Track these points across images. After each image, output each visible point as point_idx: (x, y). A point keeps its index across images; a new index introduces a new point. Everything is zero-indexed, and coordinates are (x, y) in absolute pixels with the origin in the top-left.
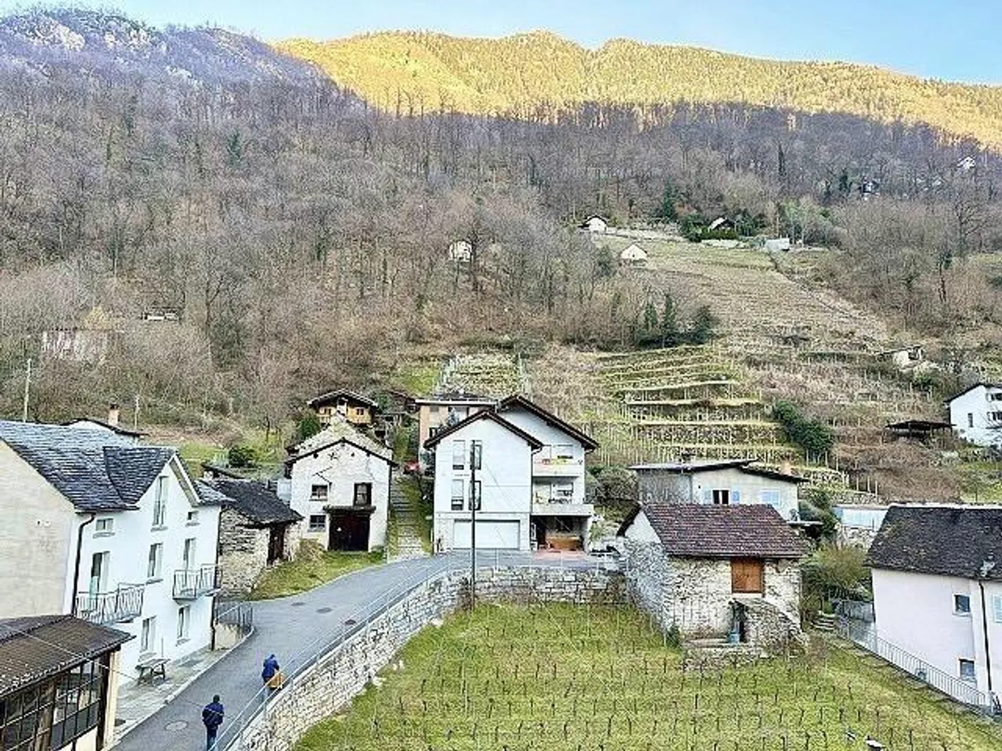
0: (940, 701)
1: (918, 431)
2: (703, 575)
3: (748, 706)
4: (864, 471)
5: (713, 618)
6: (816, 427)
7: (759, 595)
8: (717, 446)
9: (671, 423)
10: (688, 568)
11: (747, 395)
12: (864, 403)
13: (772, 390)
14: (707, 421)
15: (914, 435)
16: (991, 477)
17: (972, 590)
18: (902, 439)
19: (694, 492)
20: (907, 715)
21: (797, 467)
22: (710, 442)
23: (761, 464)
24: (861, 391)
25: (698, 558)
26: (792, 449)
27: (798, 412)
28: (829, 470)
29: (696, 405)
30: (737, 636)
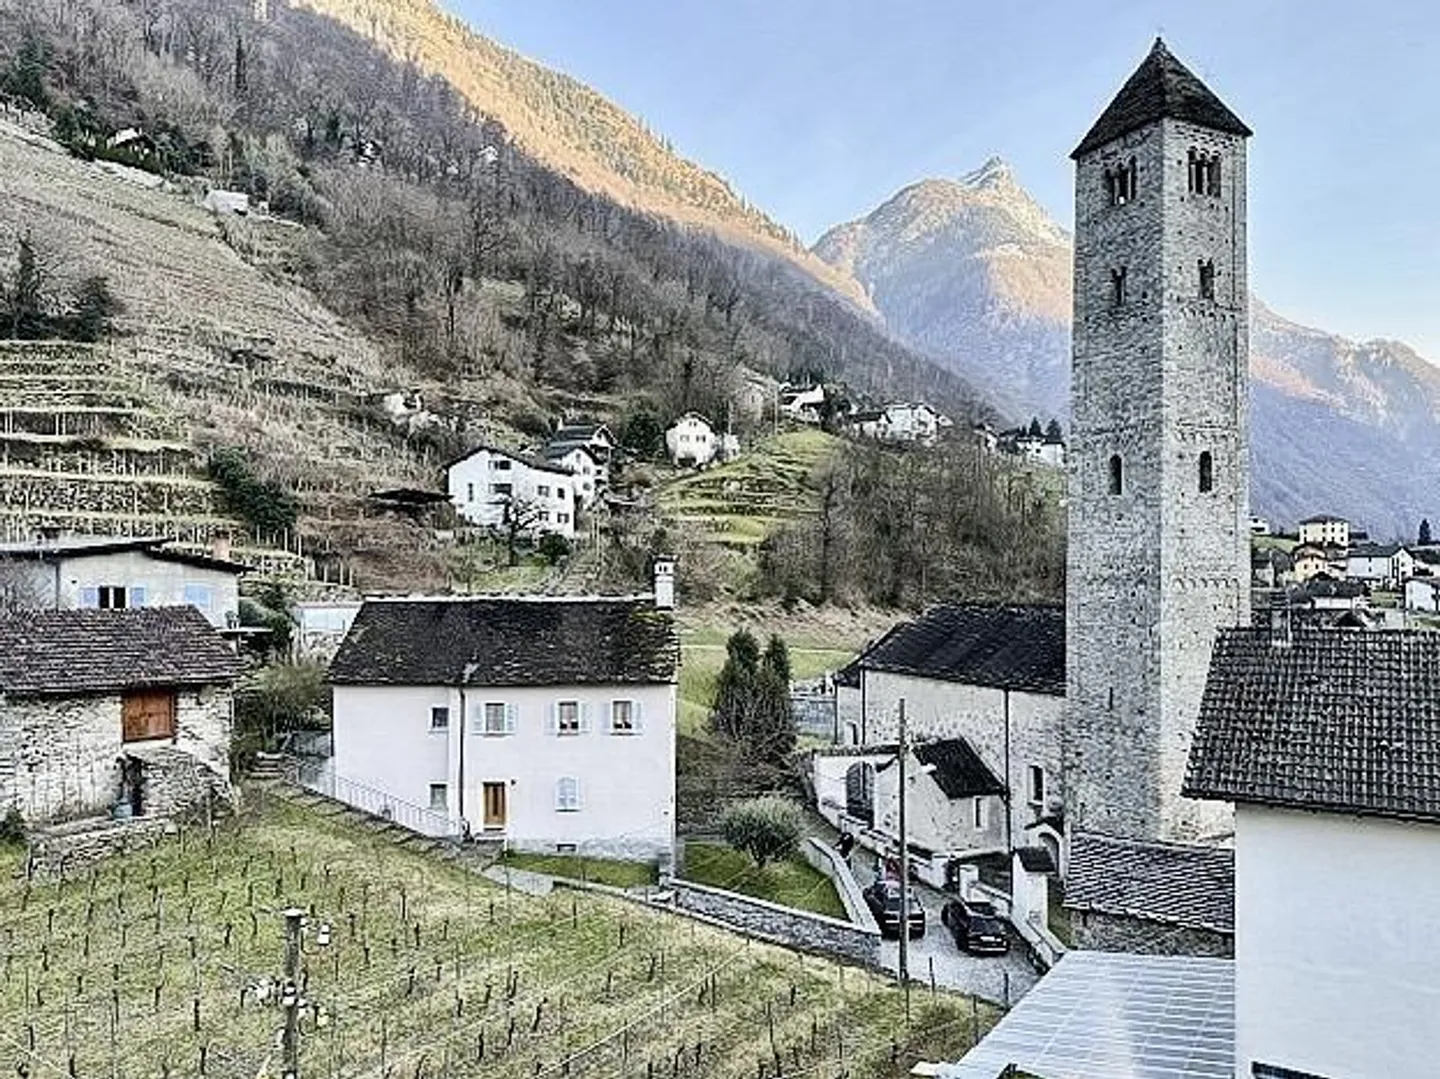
0: (403, 842)
1: (409, 503)
2: (72, 723)
3: (139, 906)
4: (337, 555)
5: (88, 788)
6: (273, 490)
7: (167, 742)
8: (112, 515)
9: (27, 473)
10: (42, 715)
11: (168, 436)
12: (341, 460)
13: (209, 431)
14: (97, 473)
15: (407, 509)
16: (487, 562)
17: (450, 699)
18: (390, 513)
19: (63, 587)
20: (364, 867)
21: (240, 550)
22: (99, 509)
23: (186, 545)
24: (340, 443)
25: (62, 697)
26: (236, 523)
27: (248, 466)
28: (289, 554)
29: (74, 446)
30: (128, 809)
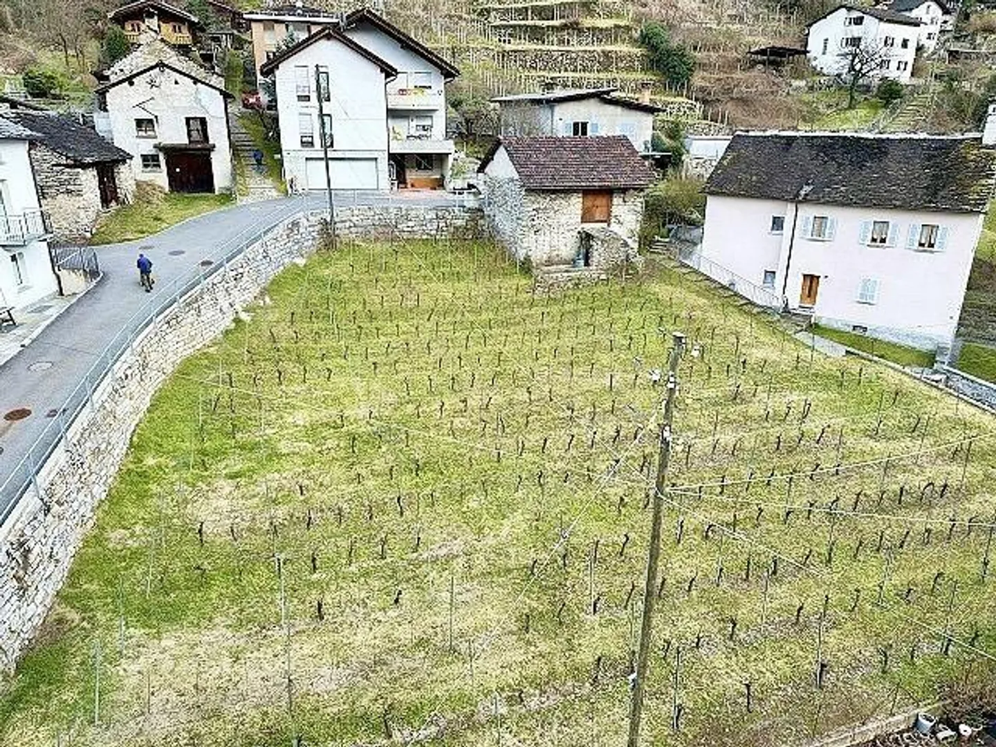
0: (742, 305)
1: (775, 58)
2: (556, 208)
3: (585, 318)
4: (719, 100)
5: (563, 248)
6: (680, 54)
7: (605, 225)
8: (582, 74)
9: (538, 47)
10: (544, 202)
11: (618, 15)
12: (730, 26)
13: (643, 10)
14: (575, 47)
15: (772, 63)
16: (829, 106)
17: (787, 211)
18: (760, 67)
19: (554, 122)
20: (714, 318)
21: (657, 97)
22: (575, 70)
23: (623, 95)
24: (729, 12)
25: (554, 192)
26: (654, 78)
27: (665, 35)
28: (686, 100)
29: (564, 27)
30: (582, 262)
